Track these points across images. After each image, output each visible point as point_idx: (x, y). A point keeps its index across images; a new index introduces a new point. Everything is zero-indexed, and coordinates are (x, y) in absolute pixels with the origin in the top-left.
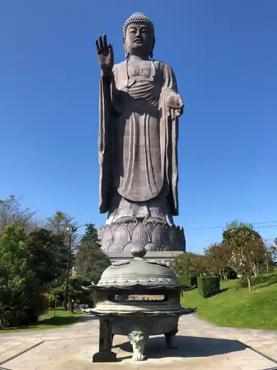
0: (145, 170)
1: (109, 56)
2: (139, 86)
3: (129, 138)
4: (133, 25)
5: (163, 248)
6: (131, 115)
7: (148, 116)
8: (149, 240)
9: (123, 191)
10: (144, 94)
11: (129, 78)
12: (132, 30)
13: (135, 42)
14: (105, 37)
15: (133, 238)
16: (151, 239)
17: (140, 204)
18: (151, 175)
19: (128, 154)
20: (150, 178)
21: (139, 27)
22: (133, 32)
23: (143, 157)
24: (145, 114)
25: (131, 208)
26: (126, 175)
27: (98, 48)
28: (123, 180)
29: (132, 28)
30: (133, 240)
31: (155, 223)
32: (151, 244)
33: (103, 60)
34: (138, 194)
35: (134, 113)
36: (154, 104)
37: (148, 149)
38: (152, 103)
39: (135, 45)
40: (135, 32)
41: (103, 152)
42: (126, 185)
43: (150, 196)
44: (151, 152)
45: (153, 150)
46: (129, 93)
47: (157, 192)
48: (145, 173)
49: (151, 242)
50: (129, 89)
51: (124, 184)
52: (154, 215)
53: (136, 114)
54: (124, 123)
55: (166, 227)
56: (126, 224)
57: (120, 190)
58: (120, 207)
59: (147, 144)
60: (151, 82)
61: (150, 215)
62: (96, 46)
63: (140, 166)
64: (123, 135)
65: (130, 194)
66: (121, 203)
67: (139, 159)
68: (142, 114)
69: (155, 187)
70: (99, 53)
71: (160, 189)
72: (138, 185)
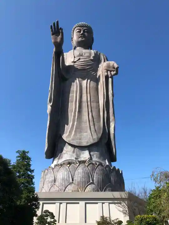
0: (86, 120)
1: (60, 36)
2: (82, 61)
3: (74, 95)
4: (79, 28)
5: (105, 189)
6: (76, 80)
7: (89, 81)
8: (91, 181)
9: (67, 137)
10: (86, 66)
11: (75, 57)
12: (78, 31)
13: (79, 38)
14: (58, 22)
15: (75, 179)
16: (93, 180)
17: (82, 148)
18: (92, 123)
19: (72, 107)
20: (91, 126)
21: (83, 29)
22: (78, 32)
23: (85, 109)
24: (86, 79)
25: (74, 152)
26: (70, 124)
27: (52, 31)
28: (67, 128)
29: (78, 29)
30: (74, 181)
31: (96, 164)
32: (93, 186)
33: (56, 39)
34: (80, 140)
35: (78, 78)
36: (94, 73)
37: (89, 103)
38: (92, 73)
39: (80, 39)
40: (80, 32)
41: (51, 104)
42: (70, 132)
43: (91, 142)
44: (92, 106)
45: (94, 105)
46: (75, 66)
47: (98, 138)
48: (86, 122)
49: (93, 183)
50: (75, 64)
51: (68, 131)
52: (95, 159)
53: (80, 79)
54: (70, 85)
55: (107, 169)
56: (68, 165)
57: (65, 137)
58: (64, 152)
59: (89, 99)
60: (92, 60)
61: (91, 158)
62: (51, 30)
63: (83, 117)
64: (69, 93)
65: (73, 140)
66: (65, 148)
67: (82, 111)
68: (84, 80)
69: (95, 134)
70: (53, 34)
71: (100, 135)
72: (81, 132)
